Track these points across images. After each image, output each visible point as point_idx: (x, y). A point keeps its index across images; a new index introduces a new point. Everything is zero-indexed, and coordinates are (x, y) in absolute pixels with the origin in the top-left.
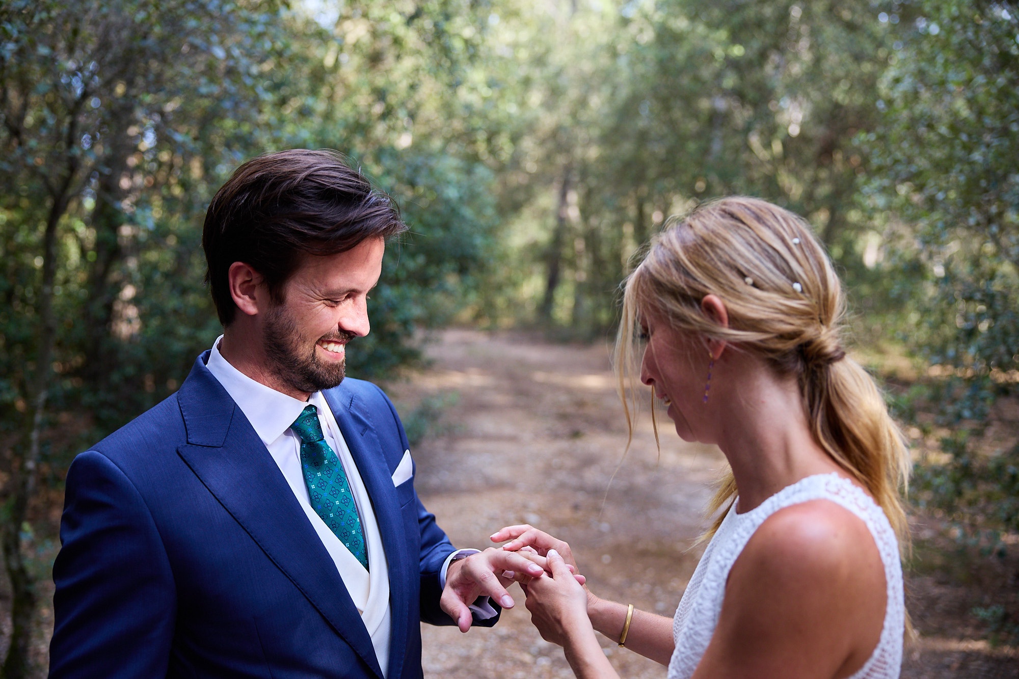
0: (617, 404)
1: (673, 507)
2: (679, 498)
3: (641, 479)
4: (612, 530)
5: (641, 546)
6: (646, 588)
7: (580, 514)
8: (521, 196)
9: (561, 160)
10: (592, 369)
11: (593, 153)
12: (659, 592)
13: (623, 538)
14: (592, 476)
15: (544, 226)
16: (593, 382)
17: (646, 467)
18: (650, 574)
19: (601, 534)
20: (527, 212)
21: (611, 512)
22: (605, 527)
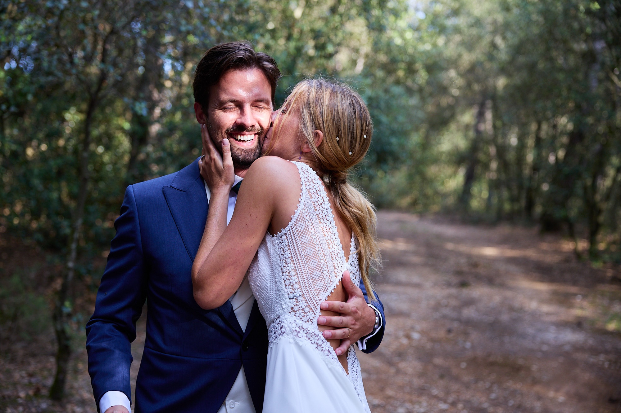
0: (502, 267)
1: (523, 336)
2: (530, 331)
3: (505, 317)
4: (473, 347)
5: (491, 359)
6: (487, 385)
7: (451, 335)
8: (447, 114)
9: (476, 87)
10: (490, 243)
11: (501, 82)
12: (495, 388)
13: (479, 353)
14: (469, 313)
15: (466, 136)
16: (490, 252)
17: (511, 309)
18: (493, 377)
19: (464, 349)
20: (453, 126)
21: (475, 336)
22: (468, 345)
